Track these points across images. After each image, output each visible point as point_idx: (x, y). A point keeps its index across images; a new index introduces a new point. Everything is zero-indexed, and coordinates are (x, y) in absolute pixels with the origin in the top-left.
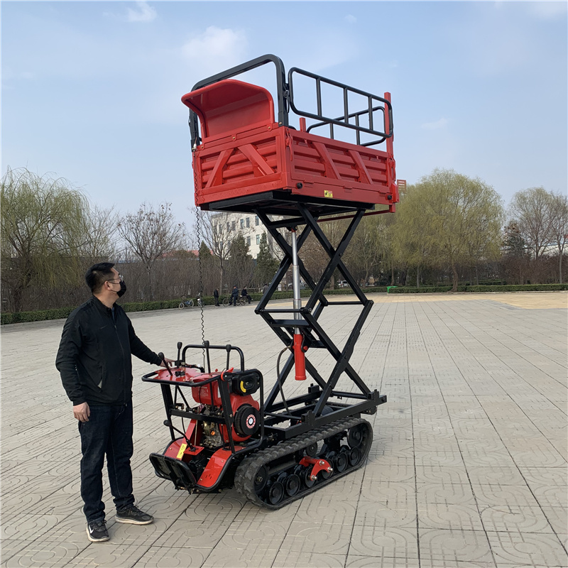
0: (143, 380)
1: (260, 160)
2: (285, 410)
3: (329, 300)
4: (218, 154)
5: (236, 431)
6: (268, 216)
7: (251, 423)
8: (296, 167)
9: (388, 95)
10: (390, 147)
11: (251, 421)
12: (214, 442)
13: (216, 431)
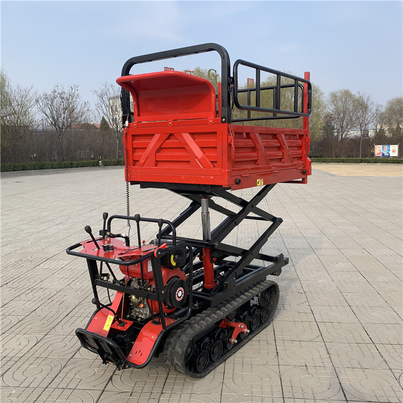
0: (68, 253)
5: (165, 304)
7: (179, 296)
11: (180, 294)
12: (142, 314)
13: (143, 303)
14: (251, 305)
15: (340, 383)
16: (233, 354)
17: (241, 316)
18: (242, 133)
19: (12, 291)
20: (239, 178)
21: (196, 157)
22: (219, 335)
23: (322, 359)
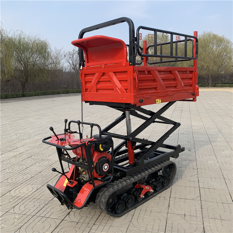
0: (43, 142)
5: (97, 173)
11: (106, 167)
12: (84, 178)
13: (85, 172)
14: (159, 175)
15: (204, 228)
16: (142, 204)
17: (150, 182)
18: (144, 71)
19: (33, 161)
20: (142, 98)
21: (117, 86)
22: (134, 192)
23: (196, 212)
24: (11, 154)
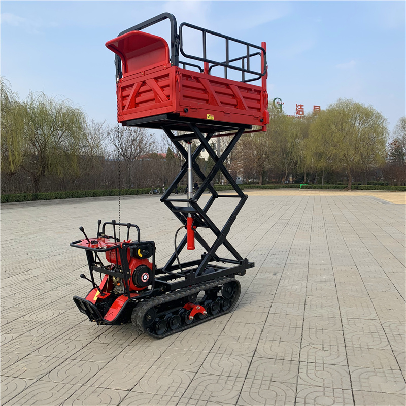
0: (71, 245)
1: (159, 91)
2: (179, 270)
3: (219, 194)
4: (132, 85)
5: (134, 284)
6: (171, 131)
7: (145, 278)
8: (184, 96)
9: (264, 44)
10: (264, 83)
11: (145, 277)
12: (119, 290)
13: (120, 283)
14: (218, 296)
16: (191, 327)
19: (53, 285)
23: (254, 334)
24: (22, 277)
